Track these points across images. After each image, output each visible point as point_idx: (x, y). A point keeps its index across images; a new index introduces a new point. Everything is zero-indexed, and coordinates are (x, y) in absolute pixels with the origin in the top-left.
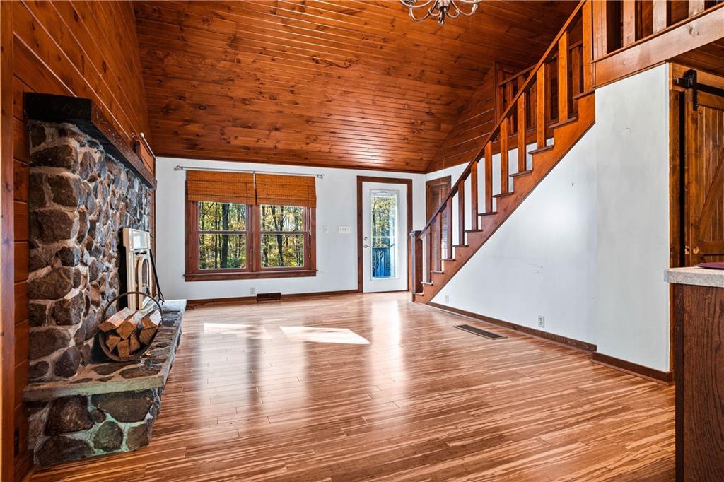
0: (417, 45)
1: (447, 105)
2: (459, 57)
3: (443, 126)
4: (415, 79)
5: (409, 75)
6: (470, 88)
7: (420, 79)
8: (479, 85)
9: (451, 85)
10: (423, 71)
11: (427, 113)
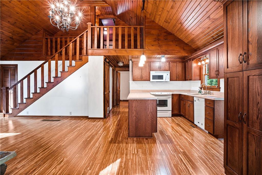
0: (17, 13)
1: (21, 37)
2: (32, 23)
3: (15, 44)
4: (11, 24)
5: (9, 22)
6: (32, 34)
7: (13, 25)
8: (35, 34)
9: (25, 31)
10: (16, 22)
11: (11, 38)
